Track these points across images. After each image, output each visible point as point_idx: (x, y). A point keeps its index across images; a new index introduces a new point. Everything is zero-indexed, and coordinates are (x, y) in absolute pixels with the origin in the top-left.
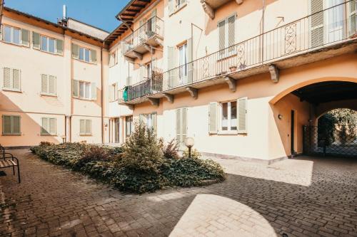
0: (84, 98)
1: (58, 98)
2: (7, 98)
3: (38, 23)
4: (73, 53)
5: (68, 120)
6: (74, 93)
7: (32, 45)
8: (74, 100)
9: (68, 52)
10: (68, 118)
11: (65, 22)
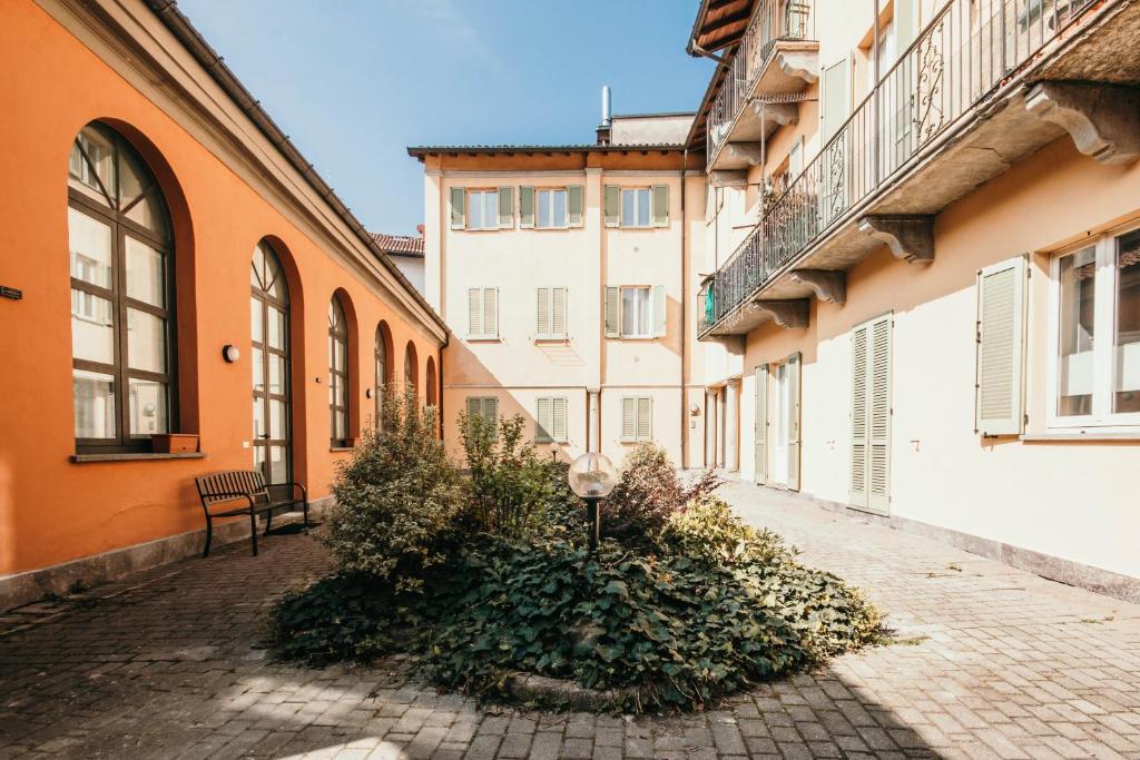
0: (635, 335)
1: (572, 344)
2: (474, 356)
3: (530, 160)
4: (606, 213)
5: (593, 399)
6: (607, 325)
7: (518, 219)
8: (610, 345)
9: (593, 212)
10: (594, 396)
11: (604, 133)
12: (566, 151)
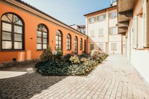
1: (104, 36)
6: (109, 33)
7: (97, 21)
8: (109, 36)
9: (107, 17)
10: (107, 43)
12: (103, 10)
